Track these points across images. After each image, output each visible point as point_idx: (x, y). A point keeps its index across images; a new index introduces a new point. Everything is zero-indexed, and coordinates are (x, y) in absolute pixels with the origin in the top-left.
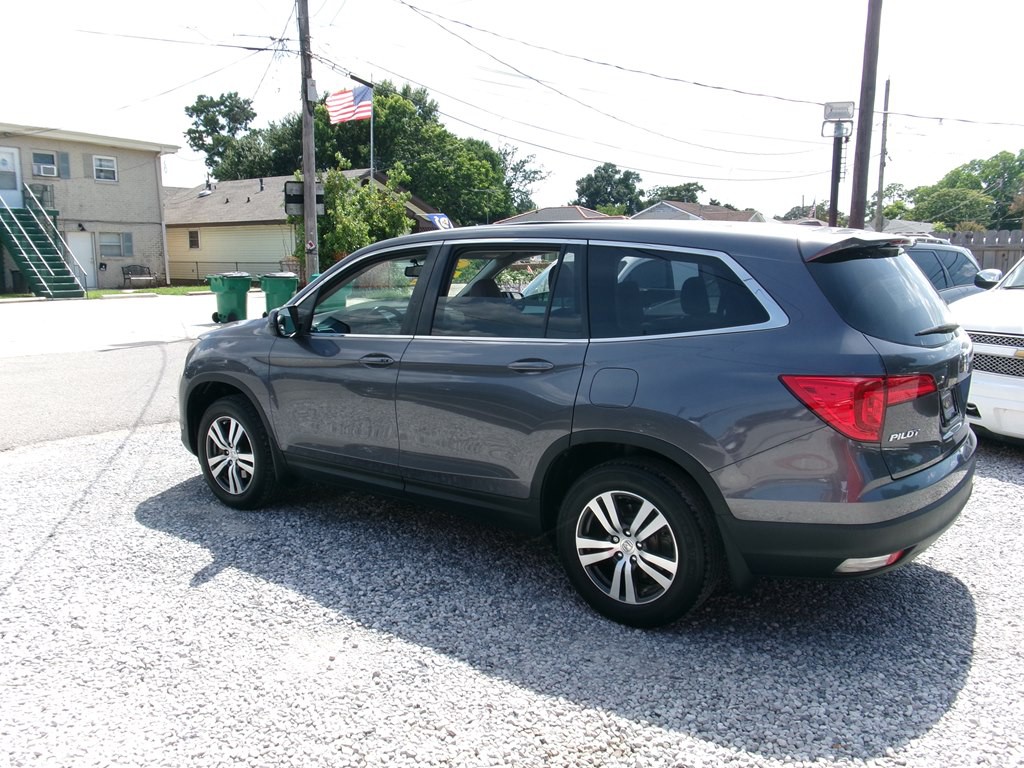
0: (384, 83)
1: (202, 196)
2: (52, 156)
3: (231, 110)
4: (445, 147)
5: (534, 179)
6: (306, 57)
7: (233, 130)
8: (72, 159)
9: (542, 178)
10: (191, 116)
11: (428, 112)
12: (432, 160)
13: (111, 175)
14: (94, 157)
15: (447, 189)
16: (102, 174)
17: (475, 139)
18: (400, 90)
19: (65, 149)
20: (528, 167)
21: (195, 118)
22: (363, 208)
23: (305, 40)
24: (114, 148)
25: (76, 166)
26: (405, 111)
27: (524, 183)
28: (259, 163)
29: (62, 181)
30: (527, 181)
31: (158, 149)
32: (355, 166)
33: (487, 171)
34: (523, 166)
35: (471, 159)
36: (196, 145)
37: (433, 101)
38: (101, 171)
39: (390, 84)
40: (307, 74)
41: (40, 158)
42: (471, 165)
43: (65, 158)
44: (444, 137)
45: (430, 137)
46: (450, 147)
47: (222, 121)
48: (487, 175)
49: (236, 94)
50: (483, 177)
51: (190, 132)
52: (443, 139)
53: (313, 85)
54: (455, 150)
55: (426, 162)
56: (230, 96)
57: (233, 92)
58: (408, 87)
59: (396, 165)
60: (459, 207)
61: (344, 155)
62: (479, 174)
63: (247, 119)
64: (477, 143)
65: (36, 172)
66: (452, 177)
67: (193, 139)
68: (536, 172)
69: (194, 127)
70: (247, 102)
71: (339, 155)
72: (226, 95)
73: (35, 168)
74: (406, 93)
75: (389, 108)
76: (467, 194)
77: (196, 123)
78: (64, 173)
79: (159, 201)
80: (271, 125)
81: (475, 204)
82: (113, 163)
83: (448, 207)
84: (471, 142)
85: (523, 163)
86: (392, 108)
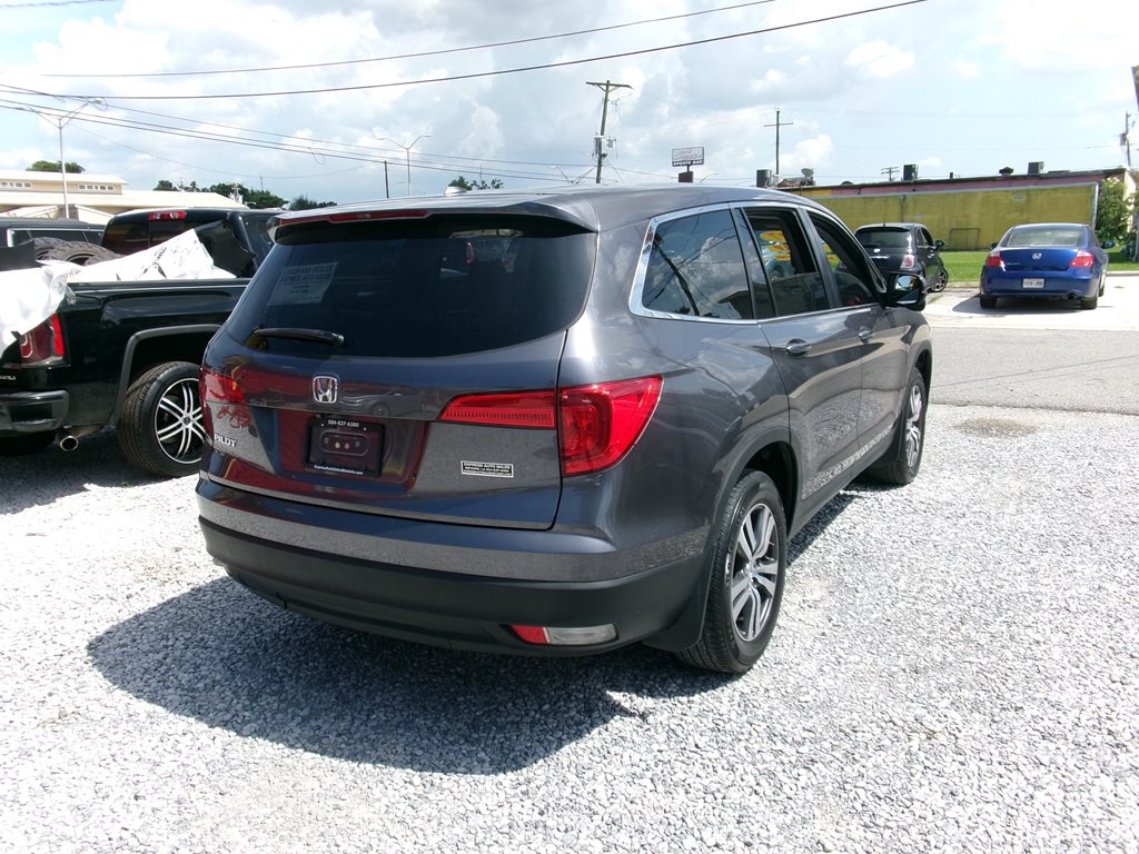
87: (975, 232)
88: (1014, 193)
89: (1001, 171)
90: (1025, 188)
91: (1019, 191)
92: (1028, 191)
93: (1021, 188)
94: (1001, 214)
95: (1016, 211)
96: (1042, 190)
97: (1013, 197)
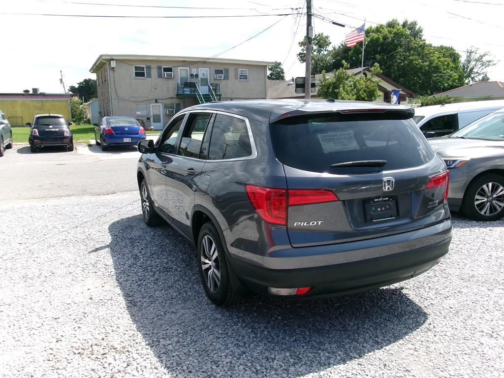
0: (393, 20)
1: (289, 85)
2: (222, 70)
3: (319, 42)
4: (424, 52)
5: (488, 65)
6: (309, 16)
7: (319, 52)
8: (230, 71)
9: (494, 65)
10: (301, 46)
11: (416, 34)
12: (416, 60)
13: (245, 77)
14: (239, 70)
15: (424, 74)
16: (242, 77)
17: (444, 46)
18: (401, 23)
19: (227, 67)
20: (485, 59)
21: (302, 47)
22: (355, 88)
23: (309, 8)
24: (247, 65)
25: (231, 74)
26: (402, 35)
27: (481, 68)
28: (326, 67)
29: (226, 81)
30: (484, 67)
31: (266, 64)
32: (352, 67)
33: (448, 64)
34: (482, 58)
35: (438, 58)
36: (302, 60)
37: (420, 27)
38: (242, 76)
39: (396, 21)
40: (309, 24)
41: (218, 72)
42: (439, 61)
43: (227, 71)
44: (423, 46)
45: (416, 47)
46: (427, 52)
47: (315, 47)
48: (448, 65)
49: (322, 34)
50: (445, 67)
51: (300, 54)
52: (423, 48)
53: (312, 29)
54: (430, 53)
55: (412, 60)
56: (319, 35)
57: (321, 33)
58: (406, 21)
59: (375, 65)
60: (430, 84)
61: (346, 61)
62: (444, 65)
63: (327, 45)
64: (446, 48)
65: (215, 78)
66: (427, 68)
67: (301, 57)
68: (490, 62)
69: (302, 52)
70: (327, 37)
71: (344, 62)
72: (317, 35)
73: (215, 76)
74: (404, 25)
75: (394, 34)
76: (435, 77)
77: (303, 50)
78: (226, 78)
79: (265, 88)
80: (334, 48)
81: (439, 82)
82: (246, 72)
83: (424, 84)
84: (442, 47)
85: (482, 57)
86: (396, 34)
87: (20, 119)
88: (36, 101)
89: (24, 91)
90: (40, 99)
91: (38, 101)
92: (42, 101)
93: (38, 99)
94: (31, 111)
95: (38, 109)
96: (48, 101)
97: (35, 103)
